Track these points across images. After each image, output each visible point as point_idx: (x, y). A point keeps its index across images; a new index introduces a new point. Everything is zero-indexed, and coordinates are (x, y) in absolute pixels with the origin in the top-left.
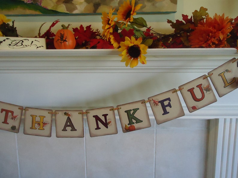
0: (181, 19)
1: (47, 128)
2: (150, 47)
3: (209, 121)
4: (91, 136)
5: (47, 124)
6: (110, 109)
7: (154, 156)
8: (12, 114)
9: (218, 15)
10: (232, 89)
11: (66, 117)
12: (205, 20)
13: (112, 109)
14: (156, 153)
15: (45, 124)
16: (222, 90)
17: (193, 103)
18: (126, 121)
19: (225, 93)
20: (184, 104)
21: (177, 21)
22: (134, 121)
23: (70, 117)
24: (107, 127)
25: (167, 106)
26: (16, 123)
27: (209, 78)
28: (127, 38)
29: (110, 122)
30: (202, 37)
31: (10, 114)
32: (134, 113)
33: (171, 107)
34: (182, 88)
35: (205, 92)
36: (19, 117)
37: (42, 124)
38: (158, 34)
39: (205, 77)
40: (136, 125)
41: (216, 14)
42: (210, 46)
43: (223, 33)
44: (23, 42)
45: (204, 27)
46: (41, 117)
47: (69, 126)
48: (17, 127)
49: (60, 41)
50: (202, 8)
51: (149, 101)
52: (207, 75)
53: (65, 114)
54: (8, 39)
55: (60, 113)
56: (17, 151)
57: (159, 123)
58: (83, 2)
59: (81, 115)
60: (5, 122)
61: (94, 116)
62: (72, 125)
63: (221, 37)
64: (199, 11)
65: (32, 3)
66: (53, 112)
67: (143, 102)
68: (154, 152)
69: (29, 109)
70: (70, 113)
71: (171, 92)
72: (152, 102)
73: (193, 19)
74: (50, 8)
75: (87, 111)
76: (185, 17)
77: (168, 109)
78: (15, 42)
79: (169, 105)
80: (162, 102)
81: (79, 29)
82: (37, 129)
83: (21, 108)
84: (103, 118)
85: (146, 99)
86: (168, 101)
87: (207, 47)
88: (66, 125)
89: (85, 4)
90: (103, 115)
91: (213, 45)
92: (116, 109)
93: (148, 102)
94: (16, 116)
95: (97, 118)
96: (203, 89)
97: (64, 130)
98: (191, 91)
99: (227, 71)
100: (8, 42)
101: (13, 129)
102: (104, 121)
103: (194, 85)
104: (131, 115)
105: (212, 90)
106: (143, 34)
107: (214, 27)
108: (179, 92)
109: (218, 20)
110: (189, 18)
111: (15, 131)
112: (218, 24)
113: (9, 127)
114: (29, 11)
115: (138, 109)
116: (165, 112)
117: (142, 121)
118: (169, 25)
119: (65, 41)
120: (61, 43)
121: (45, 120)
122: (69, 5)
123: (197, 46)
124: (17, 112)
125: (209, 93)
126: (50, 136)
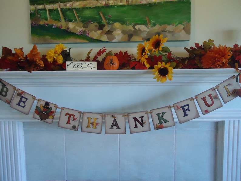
0: (194, 46)
1: (99, 127)
2: (174, 68)
3: (217, 123)
4: (131, 133)
5: (98, 124)
6: (145, 112)
7: (174, 151)
8: (74, 117)
9: (221, 46)
10: (234, 98)
11: (113, 119)
12: (212, 48)
13: (147, 113)
14: (175, 149)
15: (97, 124)
16: (226, 98)
17: (205, 108)
18: (157, 121)
19: (229, 100)
20: (199, 110)
21: (191, 48)
22: (163, 121)
23: (116, 119)
24: (143, 126)
25: (186, 110)
26: (76, 124)
27: (216, 90)
28: (159, 63)
29: (145, 122)
30: (211, 61)
31: (72, 117)
32: (163, 115)
33: (189, 111)
34: (197, 97)
35: (214, 99)
36: (78, 119)
37: (95, 124)
38: (178, 58)
39: (213, 89)
40: (164, 124)
41: (220, 45)
42: (216, 67)
43: (225, 58)
44: (82, 65)
45: (212, 53)
46: (94, 119)
47: (115, 125)
48: (77, 127)
49: (110, 64)
50: (210, 40)
51: (174, 107)
52: (215, 87)
53: (113, 116)
54: (72, 63)
55: (109, 116)
56: (65, 148)
57: (181, 122)
58: (120, 34)
59: (123, 117)
60: (68, 123)
61: (133, 118)
62: (117, 125)
63: (224, 61)
64: (207, 41)
65: (82, 35)
66: (103, 115)
67: (169, 107)
68: (174, 148)
69: (86, 113)
70: (116, 116)
71: (189, 100)
72: (176, 107)
73: (203, 46)
74: (95, 38)
75: (129, 114)
76: (197, 45)
77: (187, 112)
78: (77, 65)
79: (188, 109)
80: (183, 107)
81: (119, 54)
82: (92, 128)
83: (80, 113)
84: (140, 120)
85: (172, 105)
86: (187, 107)
87: (214, 68)
88: (113, 125)
89: (122, 35)
90: (140, 117)
91: (218, 66)
92: (149, 113)
93: (172, 107)
94: (77, 118)
95: (135, 119)
96: (213, 98)
97: (111, 128)
98: (204, 99)
99: (229, 84)
100: (72, 65)
101: (74, 127)
102: (141, 122)
103: (206, 95)
104: (160, 117)
105: (219, 98)
106: (166, 57)
107: (219, 54)
108: (195, 100)
109: (221, 48)
110: (200, 45)
111: (75, 129)
112: (222, 52)
113: (70, 126)
114: (80, 40)
115: (166, 112)
116: (186, 115)
117: (169, 121)
118: (185, 51)
119: (113, 64)
120: (111, 65)
121: (98, 121)
122: (109, 35)
123: (207, 67)
124: (77, 116)
125: (217, 101)
126: (100, 133)
